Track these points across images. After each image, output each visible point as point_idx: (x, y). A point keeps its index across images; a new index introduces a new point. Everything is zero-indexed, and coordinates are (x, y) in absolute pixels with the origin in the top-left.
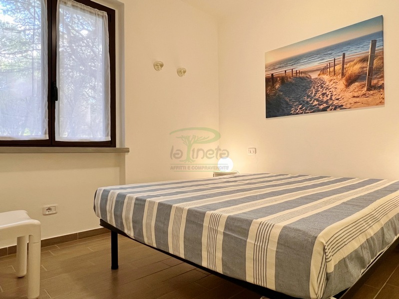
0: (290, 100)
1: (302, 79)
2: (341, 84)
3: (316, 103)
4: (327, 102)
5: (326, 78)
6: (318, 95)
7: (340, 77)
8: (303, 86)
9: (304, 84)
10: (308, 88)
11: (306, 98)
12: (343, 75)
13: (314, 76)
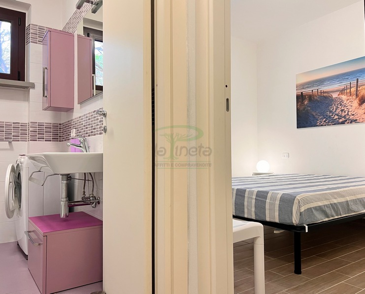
0: (316, 114)
1: (326, 97)
2: (356, 103)
3: (336, 117)
4: (345, 117)
5: (344, 97)
6: (338, 111)
7: (354, 97)
8: (327, 103)
9: (327, 102)
10: (330, 105)
11: (328, 113)
12: (357, 95)
13: (335, 95)
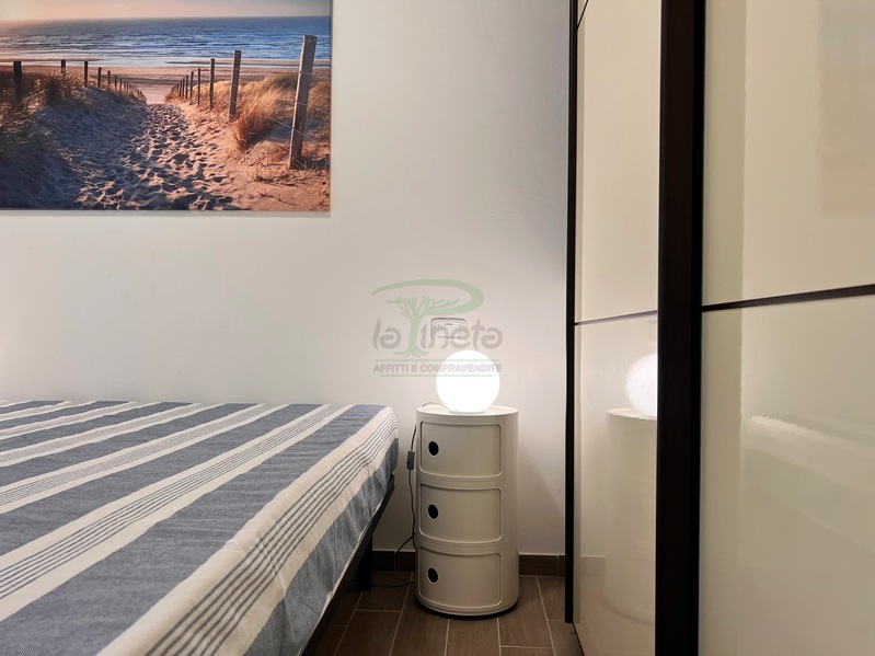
0: (77, 160)
1: (118, 99)
2: (228, 139)
3: (156, 180)
4: (188, 183)
5: (188, 110)
6: (163, 159)
7: (225, 115)
8: (122, 123)
9: (122, 118)
10: (135, 132)
11: (127, 160)
12: (234, 113)
13: (154, 97)
